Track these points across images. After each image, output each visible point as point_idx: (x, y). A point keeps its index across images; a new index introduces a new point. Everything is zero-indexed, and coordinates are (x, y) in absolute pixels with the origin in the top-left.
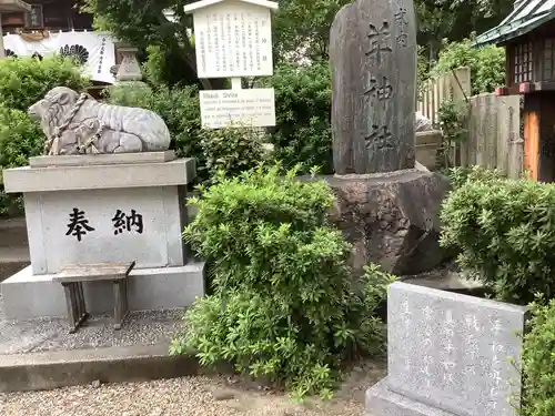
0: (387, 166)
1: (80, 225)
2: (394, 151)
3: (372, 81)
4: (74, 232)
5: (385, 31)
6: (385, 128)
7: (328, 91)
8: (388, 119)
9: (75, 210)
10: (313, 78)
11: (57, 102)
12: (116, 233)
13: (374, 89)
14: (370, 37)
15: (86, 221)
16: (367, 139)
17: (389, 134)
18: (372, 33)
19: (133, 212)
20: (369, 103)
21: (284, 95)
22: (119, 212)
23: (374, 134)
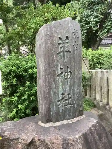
0: (70, 116)
2: (74, 107)
3: (61, 69)
5: (67, 41)
6: (68, 94)
7: (35, 70)
8: (70, 90)
10: (27, 62)
13: (62, 73)
14: (59, 44)
16: (58, 101)
17: (71, 98)
18: (60, 42)
20: (60, 81)
21: (11, 71)
23: (63, 98)
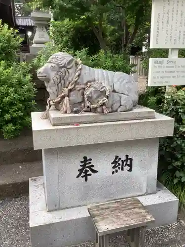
1: (87, 169)
4: (83, 174)
9: (85, 158)
11: (64, 67)
12: (113, 173)
15: (93, 166)
19: (127, 156)
22: (117, 157)
